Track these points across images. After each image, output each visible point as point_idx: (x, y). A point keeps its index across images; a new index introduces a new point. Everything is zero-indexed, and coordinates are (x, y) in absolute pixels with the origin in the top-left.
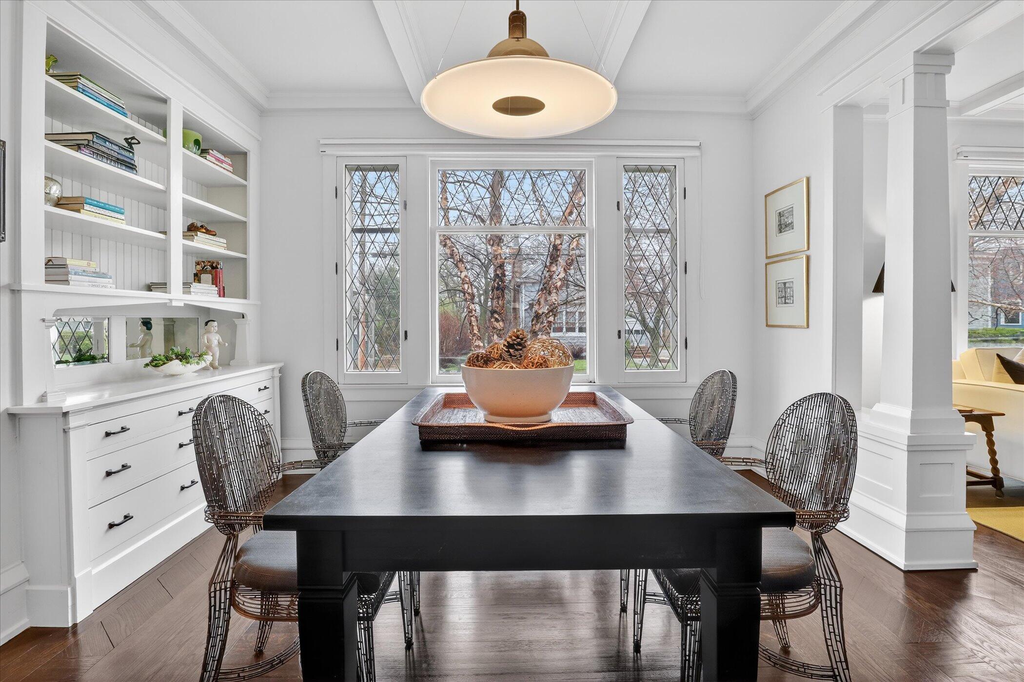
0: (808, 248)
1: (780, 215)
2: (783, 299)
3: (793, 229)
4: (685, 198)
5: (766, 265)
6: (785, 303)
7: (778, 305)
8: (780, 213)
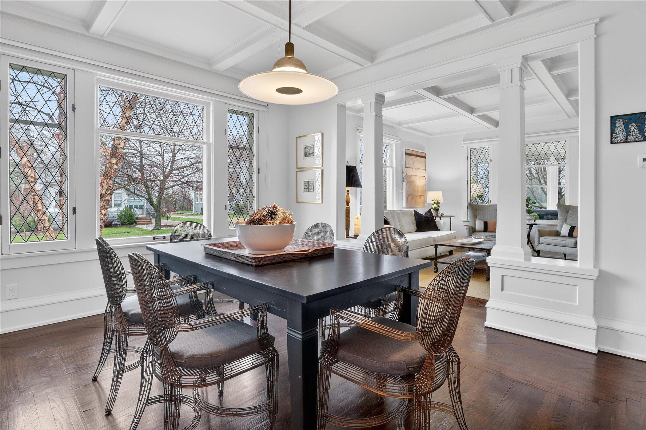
0: (322, 166)
1: (306, 148)
2: (308, 189)
3: (313, 156)
4: (259, 133)
5: (297, 172)
6: (309, 191)
7: (304, 192)
8: (306, 147)
